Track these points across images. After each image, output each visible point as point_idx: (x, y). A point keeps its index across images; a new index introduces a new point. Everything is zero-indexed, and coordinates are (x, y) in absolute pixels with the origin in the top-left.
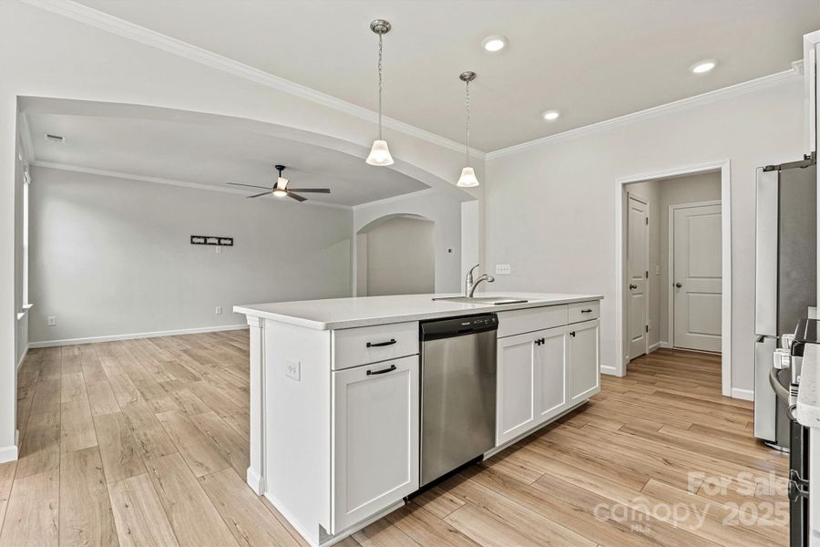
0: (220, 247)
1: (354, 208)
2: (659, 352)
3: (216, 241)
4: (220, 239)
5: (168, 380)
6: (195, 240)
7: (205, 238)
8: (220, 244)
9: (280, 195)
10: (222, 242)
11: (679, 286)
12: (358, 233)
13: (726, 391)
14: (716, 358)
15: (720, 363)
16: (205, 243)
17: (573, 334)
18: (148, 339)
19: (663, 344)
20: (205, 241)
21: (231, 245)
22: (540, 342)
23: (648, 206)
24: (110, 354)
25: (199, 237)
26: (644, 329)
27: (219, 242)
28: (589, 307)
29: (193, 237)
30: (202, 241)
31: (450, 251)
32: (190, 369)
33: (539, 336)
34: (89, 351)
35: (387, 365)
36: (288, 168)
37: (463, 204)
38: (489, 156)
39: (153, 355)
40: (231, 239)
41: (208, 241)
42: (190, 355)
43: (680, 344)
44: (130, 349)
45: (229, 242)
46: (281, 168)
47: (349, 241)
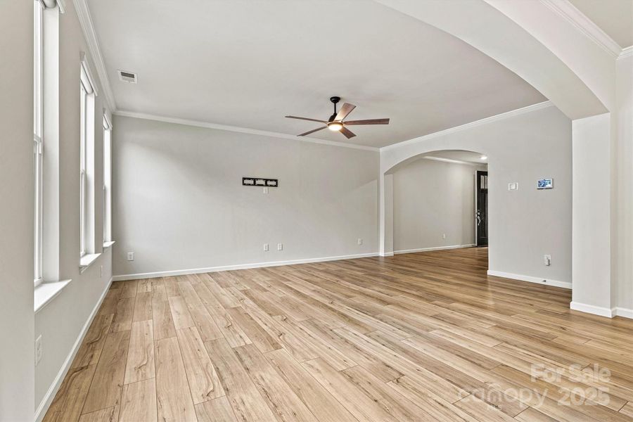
0: (267, 188)
1: (382, 150)
3: (263, 183)
4: (266, 180)
5: (243, 344)
6: (246, 182)
7: (255, 180)
8: (266, 185)
9: (335, 128)
10: (269, 183)
12: (385, 174)
16: (254, 184)
18: (208, 273)
20: (255, 182)
21: (276, 186)
24: (178, 293)
25: (250, 179)
27: (266, 183)
29: (244, 179)
30: (252, 182)
32: (259, 322)
34: (160, 287)
37: (573, 121)
38: (623, 53)
39: (216, 296)
40: (276, 181)
41: (257, 182)
42: (252, 298)
44: (194, 286)
45: (274, 183)
46: (336, 100)
47: (376, 181)
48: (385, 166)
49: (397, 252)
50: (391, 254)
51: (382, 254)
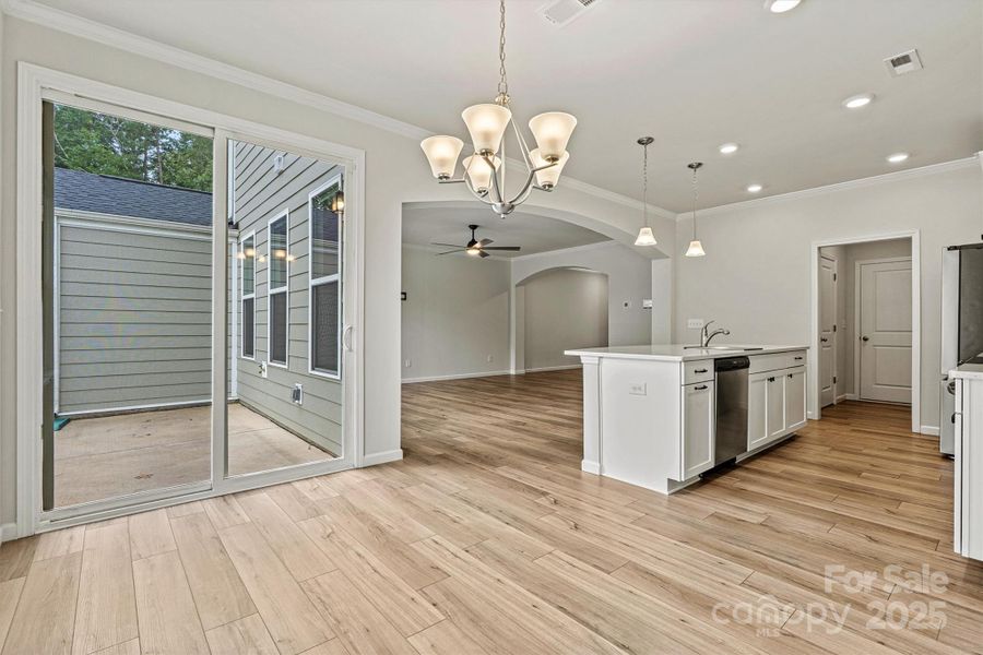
1: (513, 260)
2: (844, 402)
9: (473, 252)
11: (865, 339)
12: (517, 285)
13: (916, 428)
14: (906, 408)
15: (910, 412)
17: (791, 376)
19: (849, 396)
21: (405, 299)
22: (772, 379)
23: (835, 263)
26: (832, 380)
28: (800, 354)
31: (626, 305)
33: (771, 375)
35: (702, 385)
36: (482, 227)
37: (653, 262)
38: (680, 217)
40: (405, 294)
43: (867, 395)
46: (474, 227)
47: (506, 294)
48: (515, 279)
49: (529, 370)
50: (522, 371)
51: (513, 372)
